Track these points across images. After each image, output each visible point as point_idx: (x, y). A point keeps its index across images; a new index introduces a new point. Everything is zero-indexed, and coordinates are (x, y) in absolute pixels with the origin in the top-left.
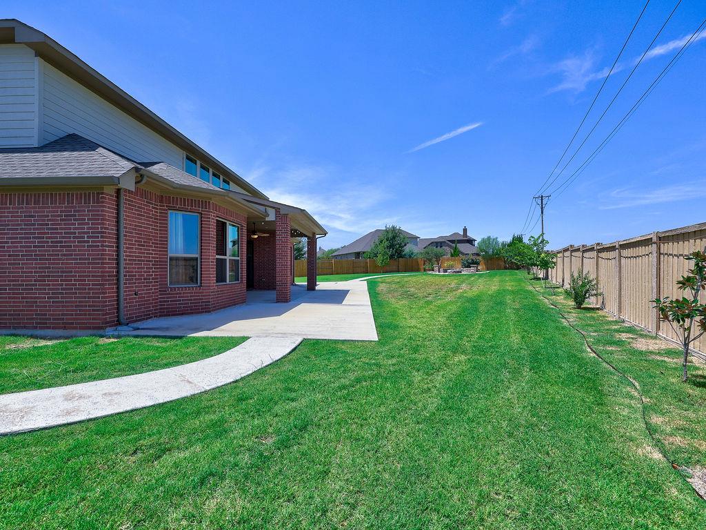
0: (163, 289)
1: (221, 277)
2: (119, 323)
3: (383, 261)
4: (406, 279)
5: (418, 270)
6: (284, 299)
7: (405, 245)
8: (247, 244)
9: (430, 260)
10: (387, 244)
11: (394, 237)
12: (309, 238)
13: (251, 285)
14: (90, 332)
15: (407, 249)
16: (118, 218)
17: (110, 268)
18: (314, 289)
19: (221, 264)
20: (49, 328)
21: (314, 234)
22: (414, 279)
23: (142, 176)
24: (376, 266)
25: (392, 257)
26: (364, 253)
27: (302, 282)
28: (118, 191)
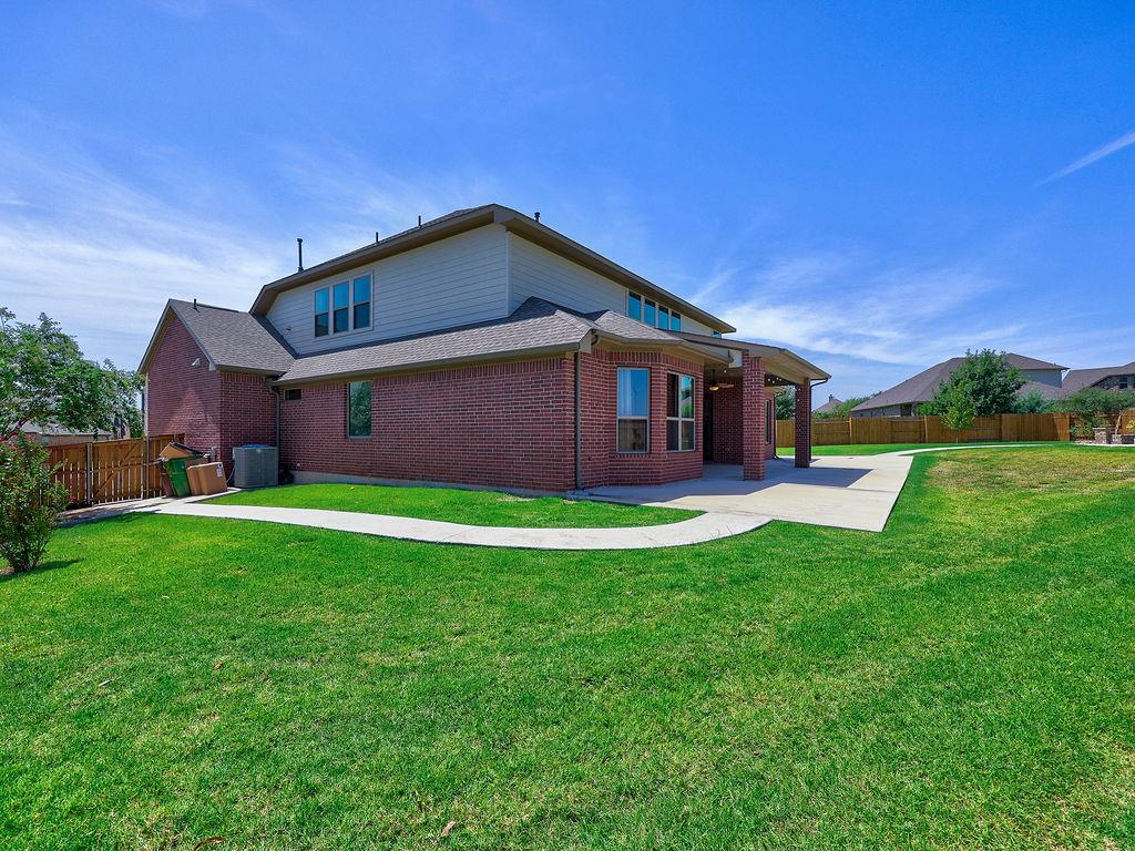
0: (612, 457)
1: (672, 445)
2: (577, 488)
3: (959, 419)
4: (1005, 455)
5: (1053, 437)
6: (754, 475)
7: (1018, 387)
8: (705, 398)
9: (1088, 417)
10: (970, 386)
11: (988, 373)
12: (797, 386)
13: (708, 457)
14: (555, 493)
15: (1023, 395)
16: (575, 382)
17: (570, 432)
18: (807, 466)
19: (672, 426)
20: (522, 487)
21: (807, 380)
22: (1027, 455)
23: (596, 336)
24: (945, 430)
25: (984, 411)
26: (920, 404)
27: (787, 454)
28: (576, 355)
